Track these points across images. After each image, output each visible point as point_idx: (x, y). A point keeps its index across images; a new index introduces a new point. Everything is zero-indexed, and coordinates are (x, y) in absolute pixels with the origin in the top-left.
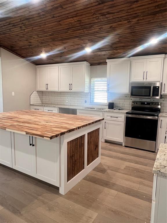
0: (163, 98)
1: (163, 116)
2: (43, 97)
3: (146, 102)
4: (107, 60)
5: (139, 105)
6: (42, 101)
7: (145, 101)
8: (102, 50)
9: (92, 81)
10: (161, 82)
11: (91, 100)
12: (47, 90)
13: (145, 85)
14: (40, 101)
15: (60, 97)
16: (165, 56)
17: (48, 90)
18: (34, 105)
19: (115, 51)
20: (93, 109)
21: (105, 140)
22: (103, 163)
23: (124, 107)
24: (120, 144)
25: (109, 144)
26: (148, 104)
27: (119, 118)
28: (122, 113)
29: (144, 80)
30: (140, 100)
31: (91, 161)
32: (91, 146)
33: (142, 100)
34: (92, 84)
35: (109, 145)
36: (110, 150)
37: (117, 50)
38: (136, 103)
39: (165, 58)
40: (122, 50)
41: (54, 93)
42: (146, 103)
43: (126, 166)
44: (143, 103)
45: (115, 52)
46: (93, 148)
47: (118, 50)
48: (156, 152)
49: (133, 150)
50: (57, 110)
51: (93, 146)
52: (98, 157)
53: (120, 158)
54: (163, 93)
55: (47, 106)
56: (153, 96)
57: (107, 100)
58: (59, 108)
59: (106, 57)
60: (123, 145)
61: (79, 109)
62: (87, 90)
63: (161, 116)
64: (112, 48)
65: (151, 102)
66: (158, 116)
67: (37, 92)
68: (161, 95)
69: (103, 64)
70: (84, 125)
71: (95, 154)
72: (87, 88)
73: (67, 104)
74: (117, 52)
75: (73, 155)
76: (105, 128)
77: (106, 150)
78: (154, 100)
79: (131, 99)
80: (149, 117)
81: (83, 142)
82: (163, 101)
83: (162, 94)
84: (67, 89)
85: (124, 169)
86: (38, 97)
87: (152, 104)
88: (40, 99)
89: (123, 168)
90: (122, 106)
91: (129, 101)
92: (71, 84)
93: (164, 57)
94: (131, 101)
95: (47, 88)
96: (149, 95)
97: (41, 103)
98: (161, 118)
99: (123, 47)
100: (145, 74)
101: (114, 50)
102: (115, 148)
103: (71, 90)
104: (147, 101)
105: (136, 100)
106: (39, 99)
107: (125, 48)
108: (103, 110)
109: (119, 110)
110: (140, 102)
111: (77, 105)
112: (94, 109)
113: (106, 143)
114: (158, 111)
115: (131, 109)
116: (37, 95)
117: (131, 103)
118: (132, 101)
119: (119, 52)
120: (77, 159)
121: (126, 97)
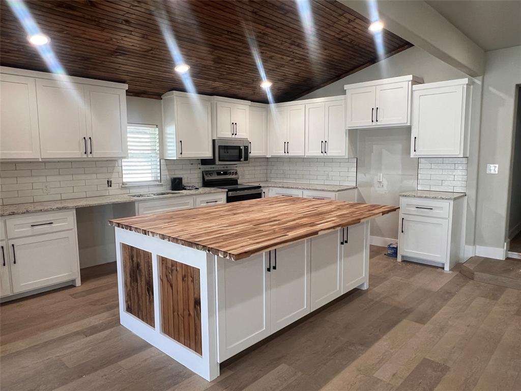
26: (225, 173)
27: (219, 201)
28: (222, 192)
38: (211, 174)
42: (222, 172)
44: (218, 173)
50: (71, 219)
55: (26, 212)
79: (200, 168)
87: (229, 173)
90: (188, 183)
91: (197, 171)
94: (200, 171)
115: (200, 185)
118: (203, 171)
121: (192, 164)
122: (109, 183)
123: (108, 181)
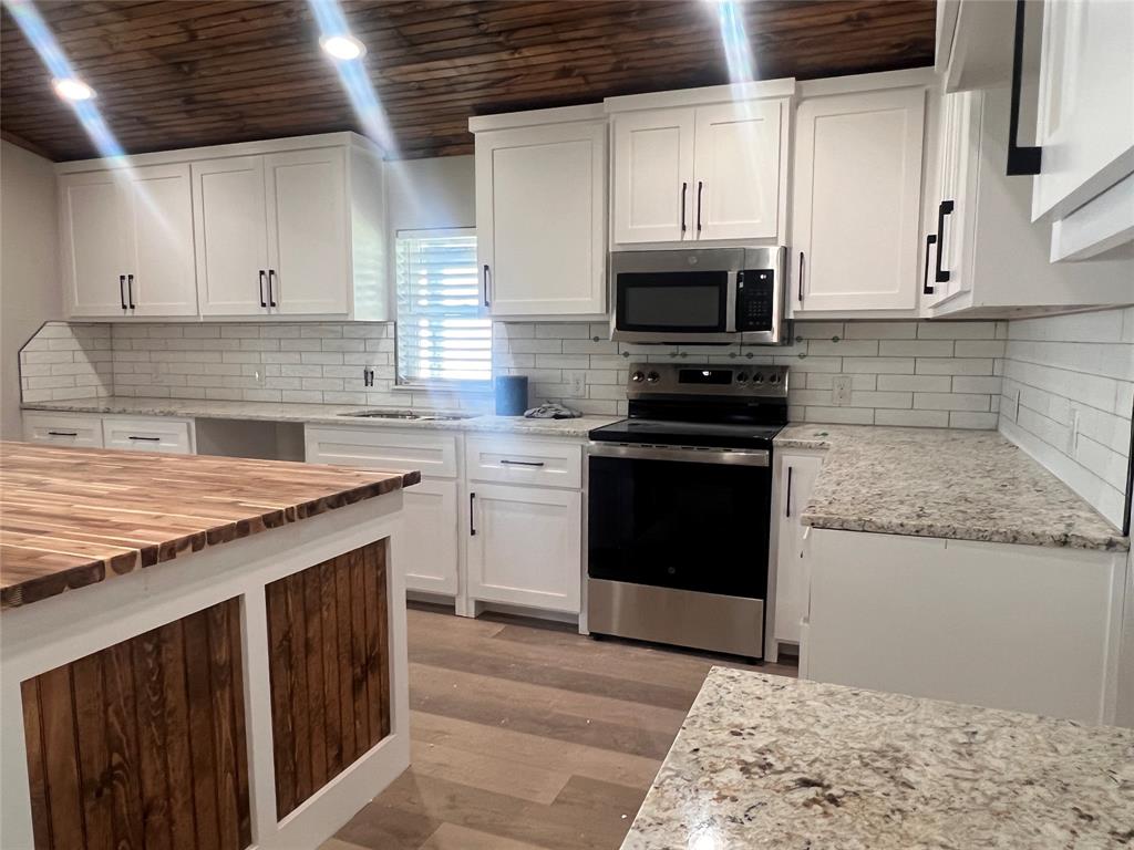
0: (799, 339)
1: (801, 447)
2: (119, 356)
3: (706, 367)
4: (470, 119)
5: (670, 386)
6: (110, 385)
7: (704, 360)
8: (426, 48)
9: (399, 249)
10: (782, 242)
11: (400, 365)
12: (129, 311)
13: (693, 265)
14: (94, 380)
15: (217, 356)
16: (798, 90)
17: (137, 312)
18: (43, 409)
19: (504, 55)
20: (407, 421)
21: (479, 604)
22: (426, 772)
23: (586, 403)
24: (562, 625)
25: (498, 628)
26: (722, 375)
27: (550, 466)
28: (563, 435)
29: (689, 236)
30: (673, 355)
31: (318, 772)
32: (314, 669)
33: (684, 355)
34: (400, 272)
35: (498, 635)
36: (495, 669)
37: (516, 49)
38: (654, 376)
39: (796, 103)
40: (548, 49)
41: (179, 329)
42: (706, 373)
43: (574, 781)
44: (689, 374)
45: (511, 64)
46: (331, 686)
47: (526, 52)
48: (766, 659)
49: (638, 658)
50: (184, 437)
51: (331, 667)
52: (385, 732)
53: (547, 723)
54: (795, 305)
55: (123, 412)
56: (741, 326)
57: (488, 365)
58: (199, 420)
59: (465, 99)
60: (583, 629)
61: (317, 423)
62: (367, 308)
63: (788, 445)
64: (485, 34)
65: (738, 367)
66: (769, 446)
67: (73, 325)
68: (788, 325)
69: (456, 149)
70: (210, 533)
71: (356, 715)
72: (371, 298)
73: (263, 395)
74: (522, 63)
75: (111, 768)
76: (473, 533)
77: (472, 672)
78: (750, 356)
79: (626, 354)
80: (730, 457)
81: (222, 656)
82: (802, 356)
83: (792, 317)
84: (247, 305)
85: (557, 801)
86: (81, 356)
87: (740, 378)
88: (99, 374)
89: (546, 797)
90: (578, 398)
91: (613, 364)
92: (267, 273)
93: (793, 92)
94: (627, 362)
95: (127, 303)
96: (715, 323)
97: (103, 392)
98: (785, 459)
99: (548, 30)
100: (690, 195)
101: (502, 47)
102: (531, 655)
103: (273, 311)
104: (714, 360)
105: (652, 360)
106: (89, 368)
107: (562, 37)
108: (456, 423)
109: (557, 417)
110: (676, 366)
111: (317, 397)
112: (416, 417)
113: (483, 625)
114: (776, 413)
115: (624, 408)
116: (74, 344)
117: (624, 376)
118: (632, 364)
119: (534, 61)
120: (168, 793)
121: (597, 339)
122: (369, 377)
123: (366, 373)
